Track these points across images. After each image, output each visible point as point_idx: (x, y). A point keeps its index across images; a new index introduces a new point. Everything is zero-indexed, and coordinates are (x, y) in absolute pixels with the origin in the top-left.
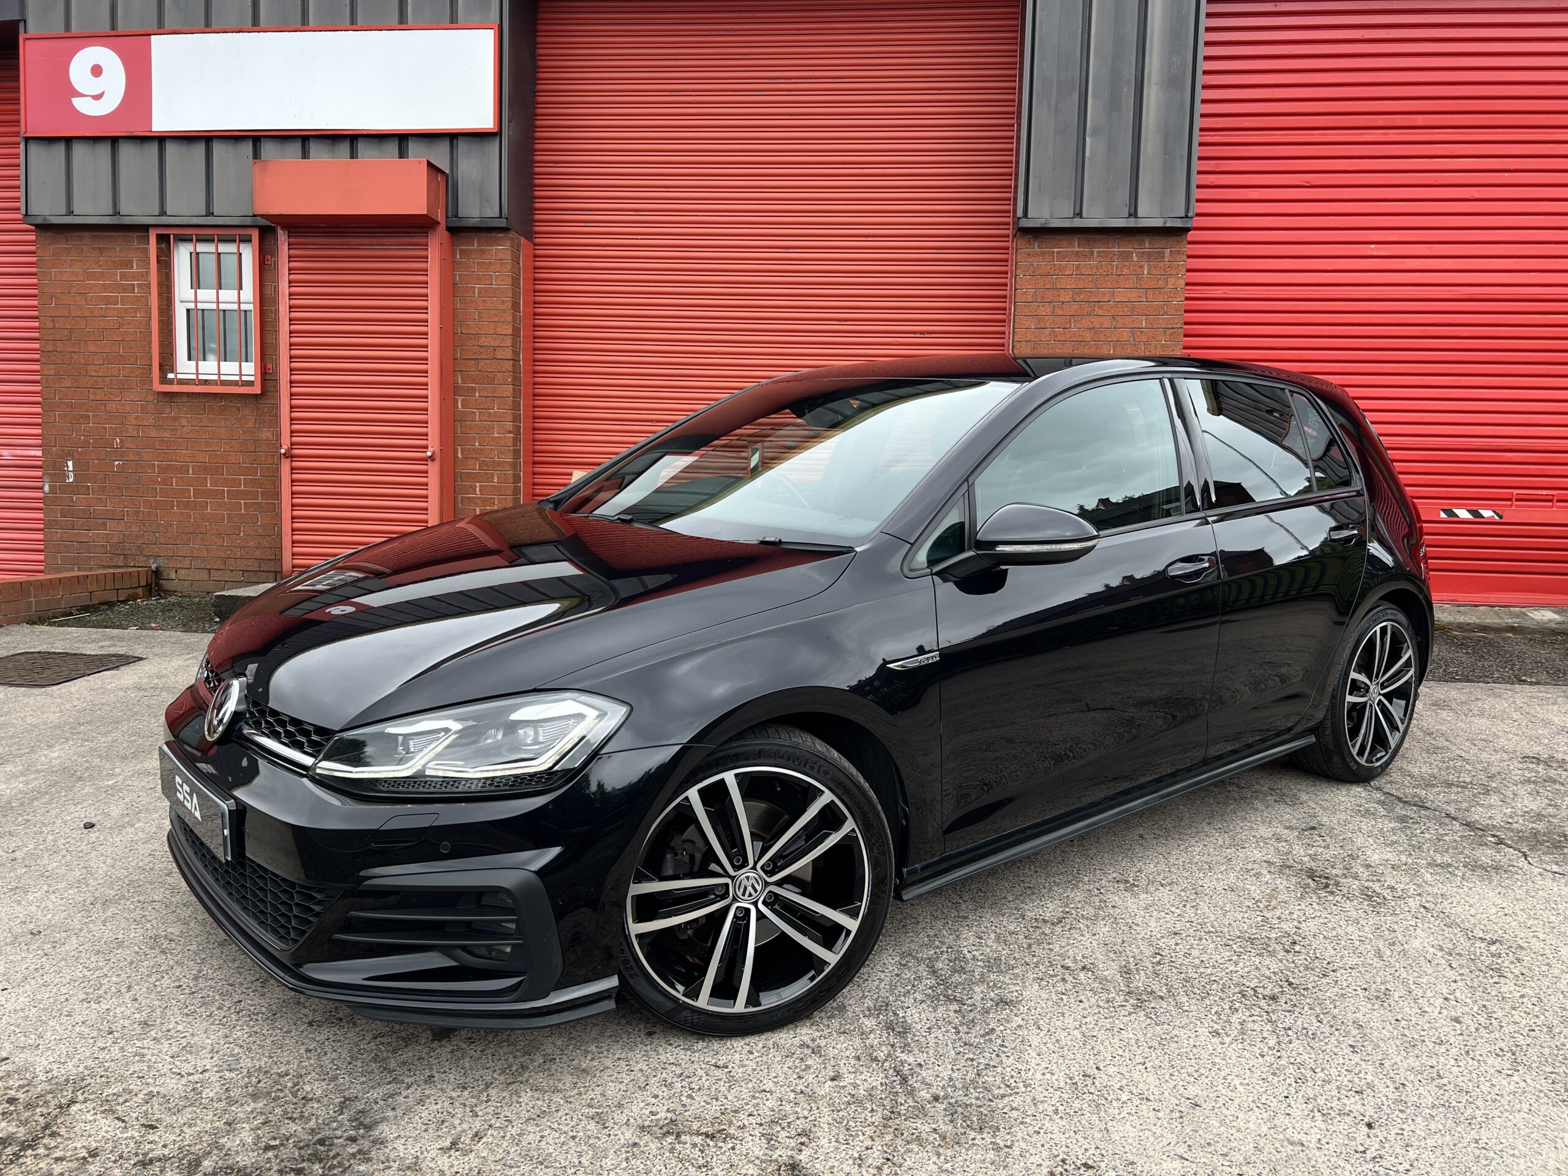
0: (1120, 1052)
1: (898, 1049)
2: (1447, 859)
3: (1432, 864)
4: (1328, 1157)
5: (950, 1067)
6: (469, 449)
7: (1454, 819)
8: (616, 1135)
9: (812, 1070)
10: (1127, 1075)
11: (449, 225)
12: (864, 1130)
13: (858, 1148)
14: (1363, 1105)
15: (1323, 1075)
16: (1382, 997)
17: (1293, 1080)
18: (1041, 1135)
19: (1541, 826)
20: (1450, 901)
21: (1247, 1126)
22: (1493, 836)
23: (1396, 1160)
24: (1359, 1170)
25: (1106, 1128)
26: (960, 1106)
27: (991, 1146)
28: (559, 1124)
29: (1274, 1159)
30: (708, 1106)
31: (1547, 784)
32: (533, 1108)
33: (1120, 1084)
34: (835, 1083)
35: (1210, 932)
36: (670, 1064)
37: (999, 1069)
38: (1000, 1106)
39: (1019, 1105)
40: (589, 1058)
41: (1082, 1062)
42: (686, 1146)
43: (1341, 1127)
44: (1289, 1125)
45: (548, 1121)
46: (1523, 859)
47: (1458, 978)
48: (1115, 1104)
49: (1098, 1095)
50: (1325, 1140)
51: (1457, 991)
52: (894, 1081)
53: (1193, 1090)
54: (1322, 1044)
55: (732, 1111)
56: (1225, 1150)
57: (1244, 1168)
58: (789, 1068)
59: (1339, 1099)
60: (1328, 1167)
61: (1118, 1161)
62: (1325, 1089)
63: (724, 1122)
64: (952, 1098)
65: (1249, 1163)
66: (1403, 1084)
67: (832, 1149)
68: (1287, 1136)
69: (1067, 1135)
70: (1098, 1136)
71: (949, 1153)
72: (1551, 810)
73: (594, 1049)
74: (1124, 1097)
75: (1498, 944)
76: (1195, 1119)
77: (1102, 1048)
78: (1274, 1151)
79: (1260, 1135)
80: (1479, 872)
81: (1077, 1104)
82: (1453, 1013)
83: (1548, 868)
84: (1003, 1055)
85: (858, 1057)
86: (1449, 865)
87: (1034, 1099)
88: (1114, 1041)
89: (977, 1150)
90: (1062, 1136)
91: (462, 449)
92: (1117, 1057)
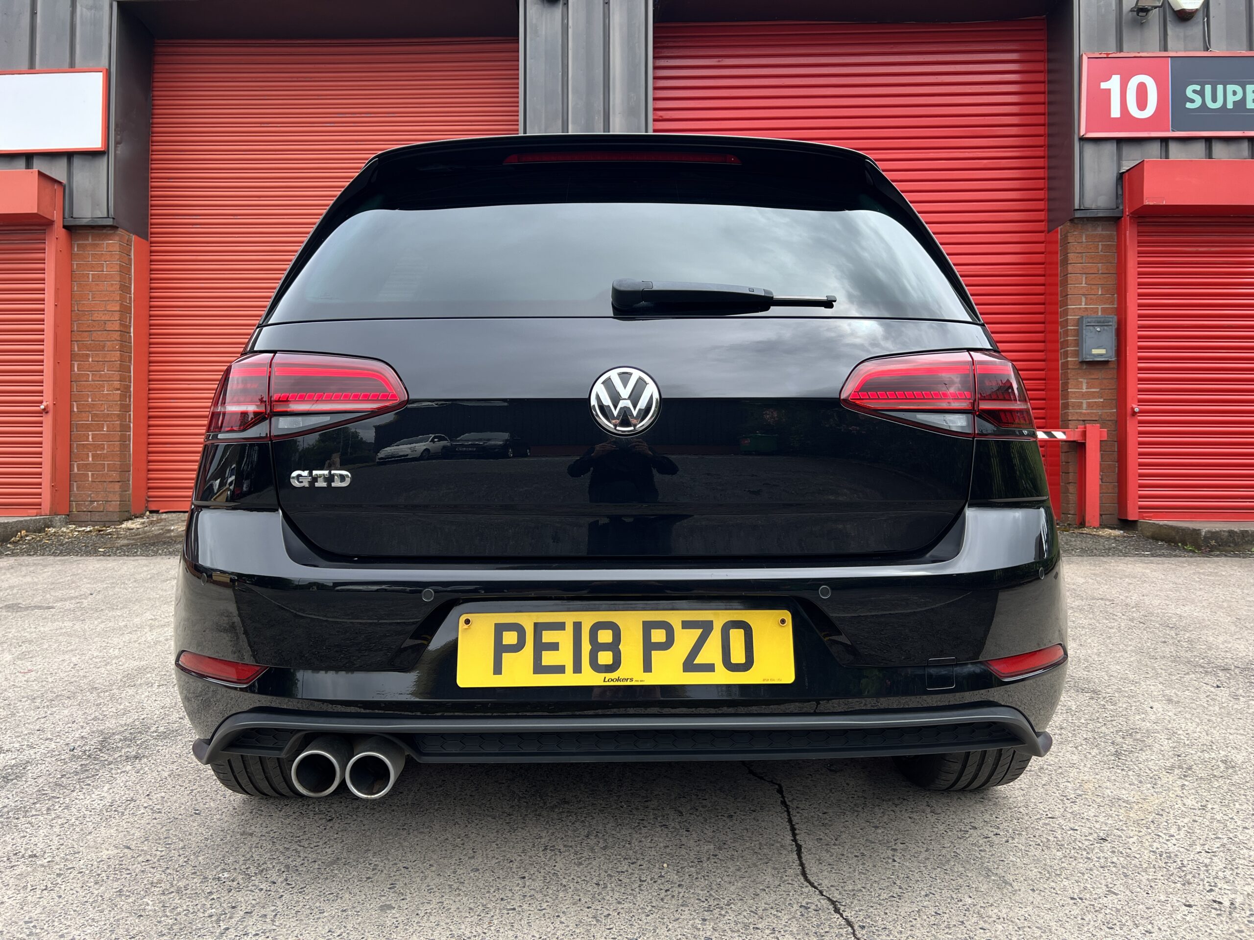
6: (83, 404)
11: (66, 224)
91: (77, 405)
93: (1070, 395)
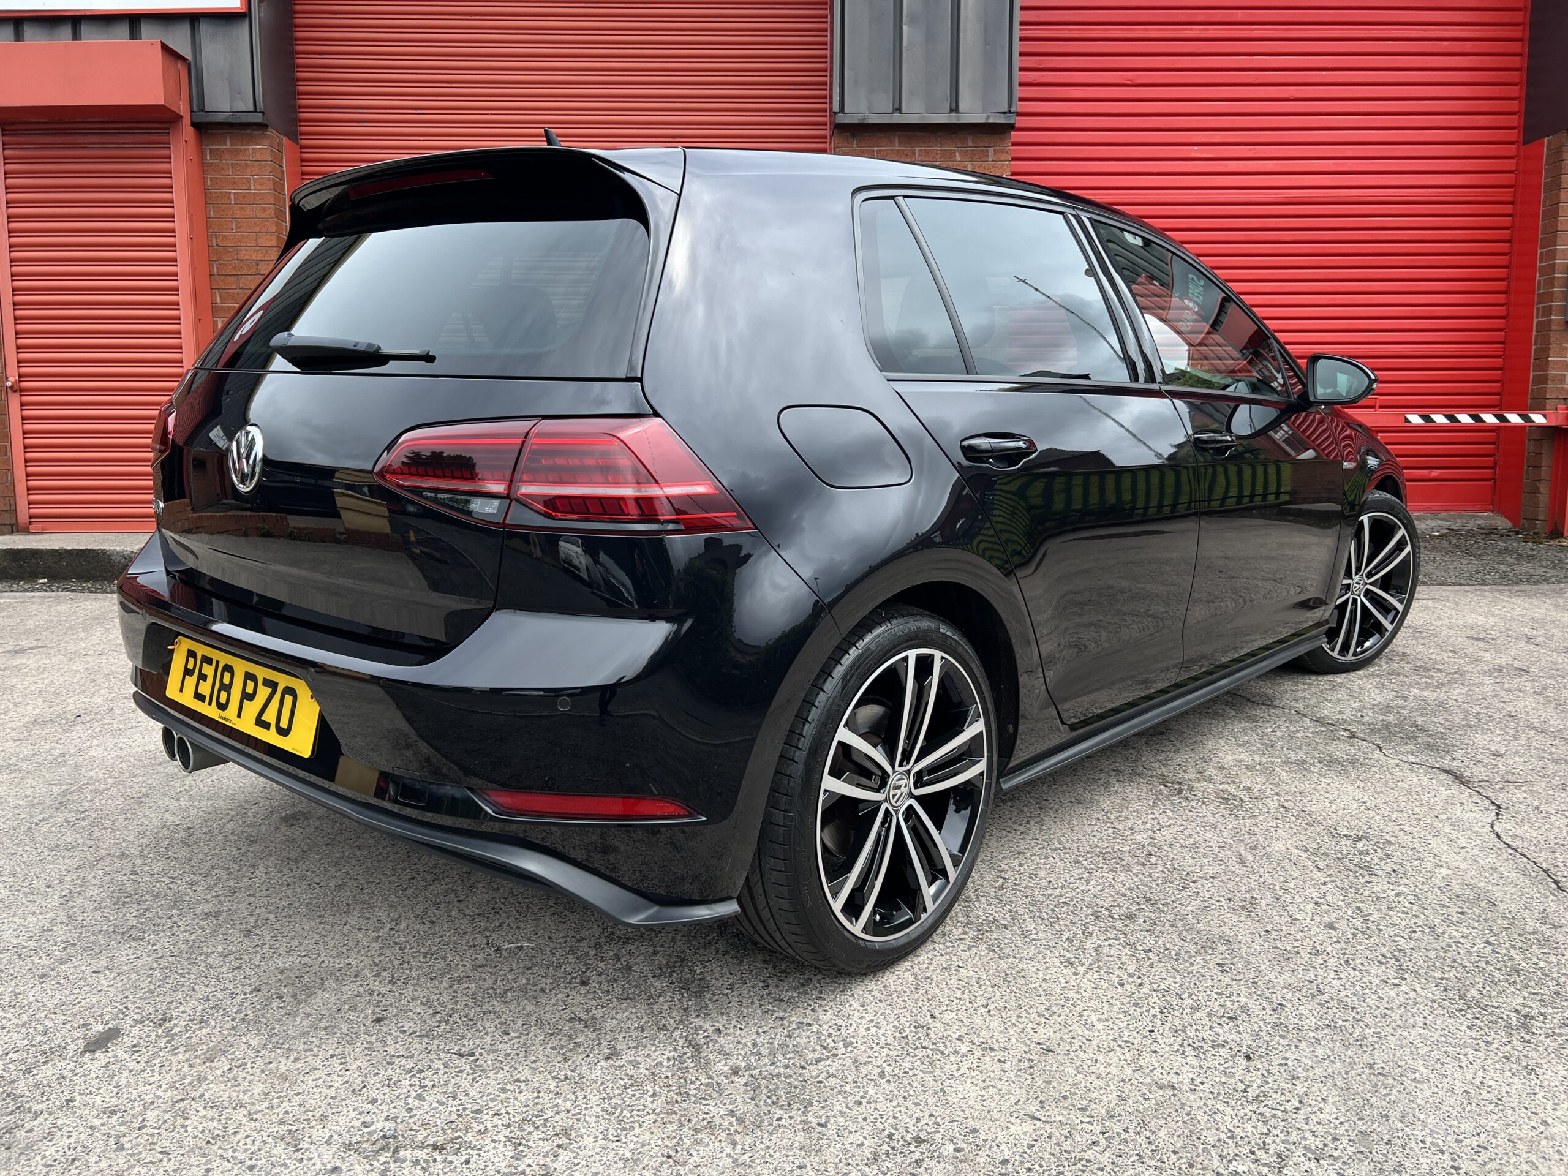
0: (959, 994)
1: (692, 1013)
2: (1301, 755)
3: (1287, 762)
4: (1204, 1101)
5: (754, 1029)
7: (1304, 715)
8: (311, 1159)
9: (582, 1049)
10: (967, 1021)
11: (195, 120)
12: (642, 1120)
13: (632, 1146)
14: (1239, 1032)
15: (1190, 1001)
16: (1249, 906)
17: (1158, 1010)
18: (863, 1106)
19: (1391, 718)
20: (1309, 799)
21: (1108, 1070)
22: (1345, 730)
23: (1283, 1098)
24: (1242, 1113)
25: (942, 1090)
26: (765, 1078)
27: (800, 1127)
28: (234, 1151)
29: (1141, 1108)
30: (441, 1108)
31: (1391, 677)
32: (203, 1131)
33: (958, 1033)
34: (611, 1062)
35: (1056, 849)
36: (399, 1057)
37: (815, 1028)
38: (815, 1074)
39: (837, 1070)
40: (292, 1058)
41: (914, 1010)
42: (404, 1165)
43: (1216, 1062)
44: (1157, 1065)
45: (220, 1148)
46: (1378, 751)
47: (1328, 879)
48: (953, 1058)
49: (932, 1050)
50: (1200, 1080)
51: (1328, 894)
52: (685, 1054)
53: (1043, 1033)
54: (1187, 964)
55: (472, 1112)
56: (1085, 1102)
57: (1107, 1124)
58: (554, 1048)
59: (1211, 1028)
60: (1205, 1112)
61: (957, 1130)
62: (1194, 1017)
63: (460, 1126)
64: (755, 1068)
65: (1112, 1116)
66: (1281, 1005)
67: (597, 1150)
68: (1155, 1078)
69: (895, 1103)
70: (932, 1100)
71: (749, 1140)
72: (1399, 701)
73: (302, 1047)
74: (964, 1049)
75: (1364, 841)
76: (1048, 1068)
77: (937, 991)
78: (1141, 1099)
79: (1123, 1081)
80: (1334, 768)
81: (907, 1065)
82: (1326, 918)
83: (1405, 759)
84: (819, 1010)
85: (642, 1027)
86: (1304, 762)
87: (856, 1061)
88: (952, 982)
89: (783, 1132)
90: (888, 1105)
92: (956, 1001)
93: (1551, 365)
